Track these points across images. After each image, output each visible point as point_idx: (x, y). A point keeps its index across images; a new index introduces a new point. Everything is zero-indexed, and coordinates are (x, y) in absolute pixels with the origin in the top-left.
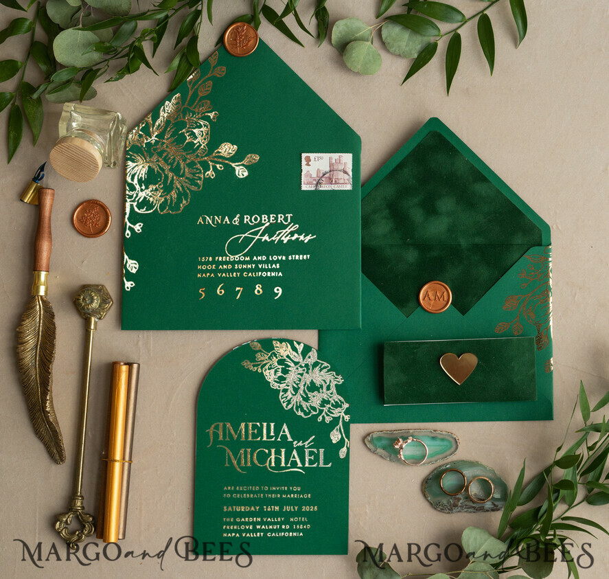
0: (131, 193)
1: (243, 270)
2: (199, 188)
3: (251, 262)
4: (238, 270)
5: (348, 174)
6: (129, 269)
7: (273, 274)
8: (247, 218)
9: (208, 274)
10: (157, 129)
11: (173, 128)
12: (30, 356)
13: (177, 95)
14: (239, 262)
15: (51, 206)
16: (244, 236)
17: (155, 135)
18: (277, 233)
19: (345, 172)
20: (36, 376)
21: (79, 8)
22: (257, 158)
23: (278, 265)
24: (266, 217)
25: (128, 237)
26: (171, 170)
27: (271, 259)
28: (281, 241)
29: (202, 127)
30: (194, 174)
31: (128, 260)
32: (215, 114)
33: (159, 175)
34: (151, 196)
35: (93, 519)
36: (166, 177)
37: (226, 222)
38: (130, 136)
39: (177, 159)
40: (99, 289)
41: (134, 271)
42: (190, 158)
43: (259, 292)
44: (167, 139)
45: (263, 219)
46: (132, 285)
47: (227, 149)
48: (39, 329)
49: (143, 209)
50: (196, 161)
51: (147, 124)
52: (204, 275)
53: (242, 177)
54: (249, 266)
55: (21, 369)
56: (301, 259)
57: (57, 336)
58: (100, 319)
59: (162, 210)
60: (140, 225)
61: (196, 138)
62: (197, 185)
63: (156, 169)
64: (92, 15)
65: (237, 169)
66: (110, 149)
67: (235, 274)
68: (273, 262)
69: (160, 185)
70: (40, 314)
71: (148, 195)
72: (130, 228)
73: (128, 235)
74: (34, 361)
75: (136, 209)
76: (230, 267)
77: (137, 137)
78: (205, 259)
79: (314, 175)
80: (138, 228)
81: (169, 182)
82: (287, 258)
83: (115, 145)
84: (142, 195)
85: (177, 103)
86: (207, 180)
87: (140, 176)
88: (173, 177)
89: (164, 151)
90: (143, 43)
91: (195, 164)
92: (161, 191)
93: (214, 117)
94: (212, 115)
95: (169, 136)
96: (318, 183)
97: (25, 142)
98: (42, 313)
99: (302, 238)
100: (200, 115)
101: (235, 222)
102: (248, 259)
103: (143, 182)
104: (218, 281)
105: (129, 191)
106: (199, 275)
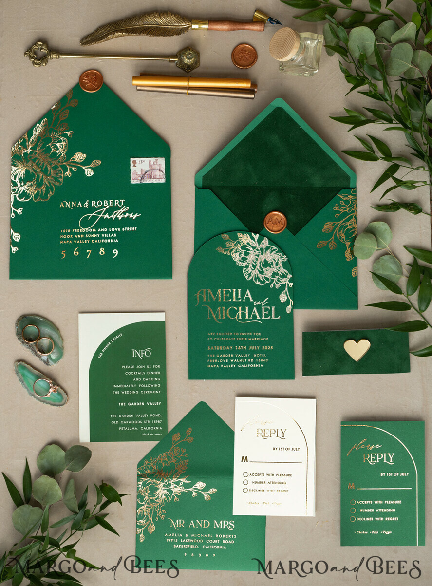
0: (14, 188)
1: (91, 238)
2: (61, 183)
3: (96, 233)
4: (88, 238)
5: (163, 173)
6: (14, 239)
7: (112, 241)
8: (94, 203)
9: (68, 241)
10: (31, 143)
11: (42, 142)
13: (45, 120)
14: (89, 233)
16: (91, 215)
17: (30, 148)
18: (114, 213)
19: (160, 171)
22: (100, 162)
23: (115, 234)
24: (107, 201)
25: (13, 218)
26: (41, 171)
27: (110, 230)
28: (117, 218)
29: (62, 142)
30: (57, 174)
31: (13, 233)
32: (71, 132)
33: (33, 175)
34: (28, 190)
36: (38, 176)
37: (79, 205)
38: (13, 148)
39: (45, 164)
41: (18, 240)
42: (55, 163)
43: (102, 253)
44: (38, 150)
45: (105, 203)
46: (16, 249)
47: (79, 157)
49: (23, 198)
50: (58, 166)
51: (23, 138)
52: (65, 242)
53: (89, 176)
54: (96, 236)
56: (131, 230)
60: (21, 210)
61: (58, 149)
62: (59, 182)
63: (31, 171)
65: (86, 170)
67: (86, 241)
68: (112, 233)
69: (34, 182)
71: (25, 189)
72: (15, 212)
73: (13, 216)
75: (18, 199)
76: (82, 236)
77: (17, 149)
78: (66, 231)
79: (139, 173)
80: (19, 211)
81: (40, 180)
82: (121, 229)
84: (22, 189)
85: (44, 126)
86: (66, 178)
87: (20, 176)
88: (43, 177)
89: (36, 159)
92: (35, 186)
93: (70, 135)
94: (69, 133)
95: (39, 148)
96: (142, 178)
99: (131, 216)
100: (60, 134)
101: (85, 205)
102: (94, 230)
103: (23, 180)
104: (74, 246)
105: (13, 187)
106: (61, 242)
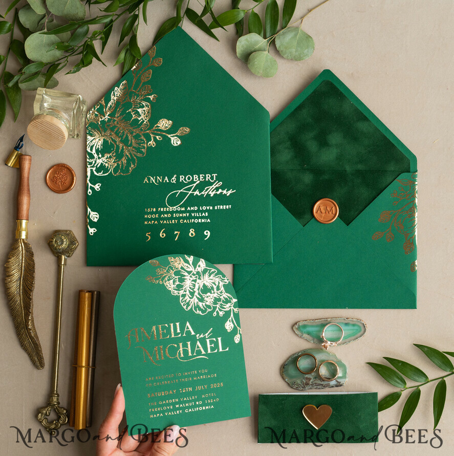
0: (90, 161)
1: (179, 218)
2: (143, 154)
3: (185, 212)
4: (176, 218)
6: (92, 219)
7: (203, 221)
8: (182, 178)
9: (153, 222)
10: (109, 109)
11: (122, 108)
12: (15, 286)
13: (124, 82)
14: (177, 212)
15: (29, 169)
16: (180, 191)
17: (107, 115)
18: (206, 189)
20: (20, 301)
21: (44, 16)
23: (207, 213)
24: (197, 176)
25: (90, 194)
26: (121, 142)
27: (201, 209)
28: (208, 195)
29: (144, 107)
30: (139, 144)
31: (91, 212)
32: (154, 96)
34: (106, 163)
35: (66, 412)
36: (118, 147)
37: (166, 181)
38: (88, 116)
39: (125, 133)
40: (68, 233)
41: (96, 220)
42: (136, 131)
43: (192, 234)
44: (117, 117)
45: (195, 178)
46: (94, 230)
47: (164, 124)
48: (22, 265)
49: (101, 172)
50: (141, 134)
51: (100, 104)
52: (150, 222)
53: (176, 145)
54: (185, 215)
55: (9, 296)
56: (224, 208)
57: (36, 271)
58: (68, 257)
59: (115, 174)
60: (99, 185)
61: (140, 116)
62: (141, 152)
63: (109, 141)
64: (55, 21)
65: (172, 139)
66: (74, 124)
67: (173, 221)
68: (203, 211)
69: (113, 153)
70: (22, 253)
71: (104, 162)
72: (91, 188)
74: (18, 290)
75: (95, 173)
76: (169, 215)
77: (93, 116)
78: (150, 210)
80: (97, 187)
81: (120, 151)
82: (214, 208)
83: (78, 120)
84: (99, 162)
85: (124, 89)
86: (150, 148)
87: (97, 147)
88: (123, 147)
89: (115, 127)
90: (94, 42)
91: (140, 136)
92: (114, 158)
93: (153, 99)
94: (151, 97)
95: (119, 115)
97: (8, 118)
98: (24, 252)
99: (224, 192)
100: (142, 98)
101: (173, 181)
102: (183, 209)
103: (100, 152)
104: (161, 226)
105: (89, 159)
106: (146, 223)
